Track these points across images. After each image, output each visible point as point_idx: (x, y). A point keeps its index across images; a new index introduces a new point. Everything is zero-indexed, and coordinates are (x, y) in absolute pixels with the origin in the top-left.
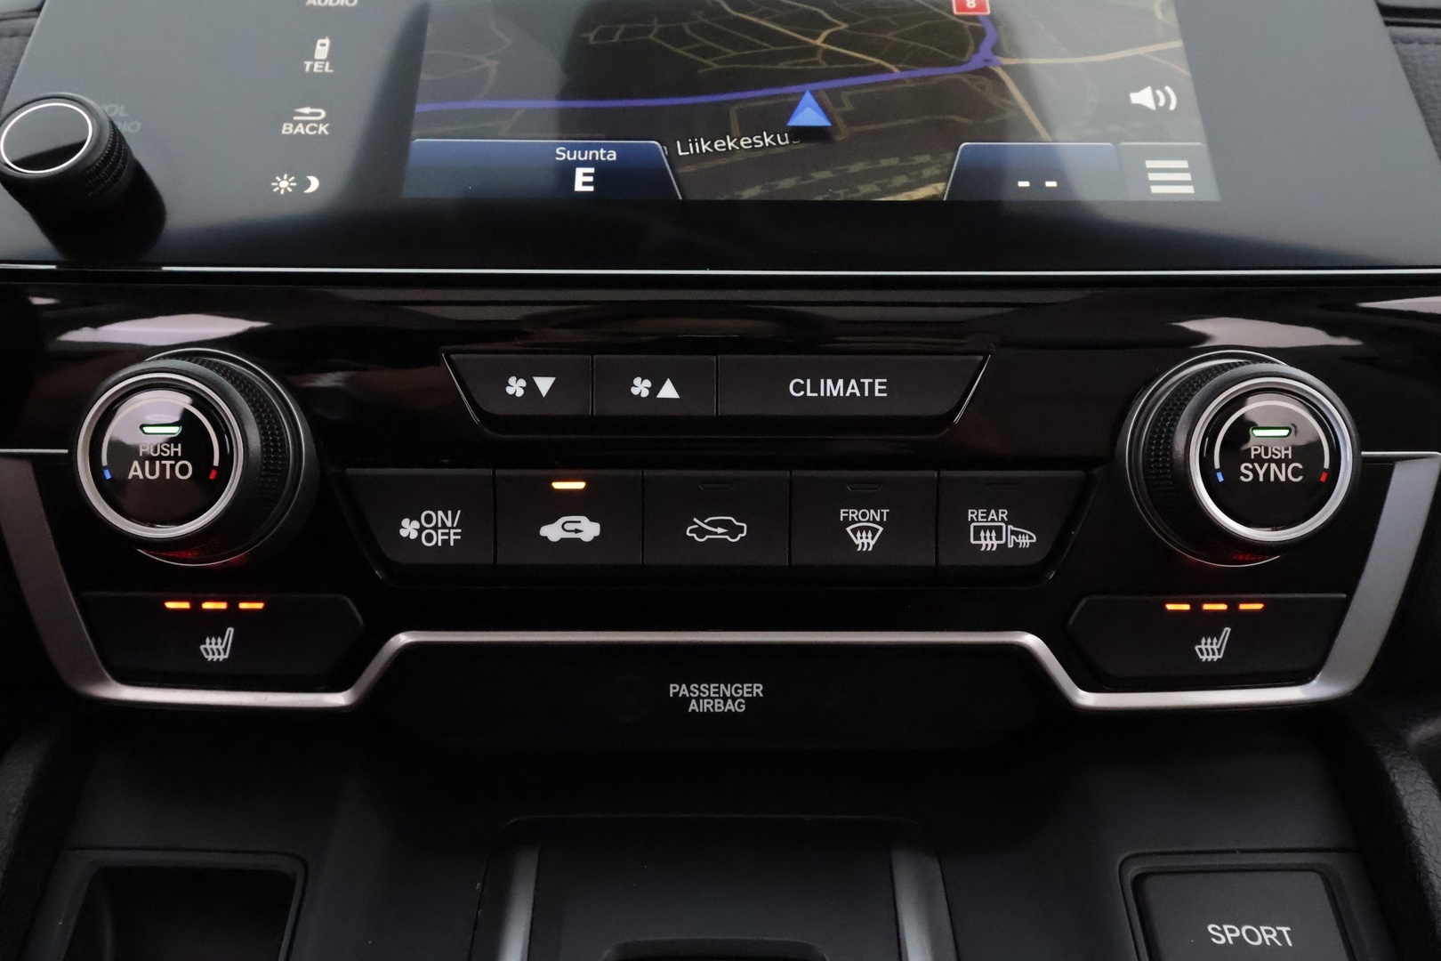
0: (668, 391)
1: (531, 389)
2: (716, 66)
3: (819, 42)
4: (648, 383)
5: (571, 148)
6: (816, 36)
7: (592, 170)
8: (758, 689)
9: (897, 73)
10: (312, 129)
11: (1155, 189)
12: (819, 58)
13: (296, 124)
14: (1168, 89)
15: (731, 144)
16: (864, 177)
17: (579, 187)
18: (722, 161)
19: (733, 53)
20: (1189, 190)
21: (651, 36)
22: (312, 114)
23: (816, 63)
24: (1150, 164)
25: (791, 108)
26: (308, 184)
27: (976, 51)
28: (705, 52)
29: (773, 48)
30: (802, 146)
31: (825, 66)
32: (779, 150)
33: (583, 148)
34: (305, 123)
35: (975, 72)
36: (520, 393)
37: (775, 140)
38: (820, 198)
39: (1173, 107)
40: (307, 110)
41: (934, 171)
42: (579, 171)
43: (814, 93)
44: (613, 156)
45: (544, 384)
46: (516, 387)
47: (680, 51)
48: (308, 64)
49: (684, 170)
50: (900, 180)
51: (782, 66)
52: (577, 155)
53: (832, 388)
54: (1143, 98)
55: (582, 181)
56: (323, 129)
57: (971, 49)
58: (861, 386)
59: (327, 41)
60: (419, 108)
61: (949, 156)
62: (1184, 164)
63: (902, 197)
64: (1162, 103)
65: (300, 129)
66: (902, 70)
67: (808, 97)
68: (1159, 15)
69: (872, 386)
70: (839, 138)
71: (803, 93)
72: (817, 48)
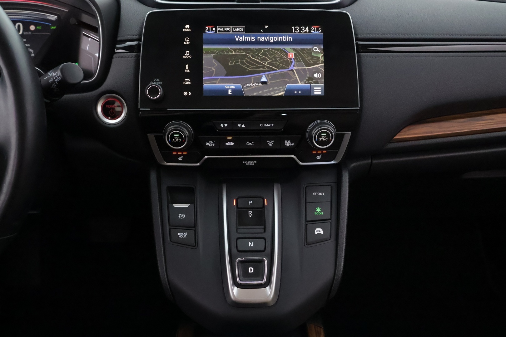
0: (243, 126)
1: (224, 126)
2: (250, 69)
3: (266, 64)
4: (240, 125)
5: (228, 86)
6: (265, 63)
7: (231, 90)
8: (256, 162)
9: (278, 71)
10: (188, 83)
11: (315, 93)
12: (266, 68)
13: (185, 82)
14: (320, 73)
15: (252, 85)
16: (272, 91)
17: (229, 93)
18: (251, 88)
19: (252, 67)
20: (320, 93)
21: (239, 63)
22: (188, 80)
23: (265, 69)
24: (315, 88)
25: (261, 78)
26: (189, 94)
27: (291, 66)
28: (248, 66)
29: (258, 66)
30: (263, 85)
31: (267, 69)
32: (259, 86)
33: (230, 86)
34: (187, 82)
35: (290, 70)
36: (223, 126)
37: (258, 84)
38: (265, 95)
39: (320, 77)
40: (187, 79)
41: (282, 90)
42: (229, 90)
43: (265, 75)
44: (234, 87)
45: (226, 125)
46: (222, 125)
47: (244, 66)
48: (185, 70)
49: (245, 90)
50: (277, 91)
51: (260, 69)
52: (229, 87)
53: (266, 125)
54: (316, 75)
55: (230, 92)
56: (190, 83)
57: (290, 65)
58: (270, 125)
59: (188, 65)
60: (204, 78)
61: (285, 87)
62: (320, 88)
63: (277, 95)
64: (318, 77)
65: (186, 83)
66: (279, 70)
67: (264, 75)
68: (321, 58)
69: (272, 125)
70: (268, 84)
71: (263, 75)
72: (266, 65)
